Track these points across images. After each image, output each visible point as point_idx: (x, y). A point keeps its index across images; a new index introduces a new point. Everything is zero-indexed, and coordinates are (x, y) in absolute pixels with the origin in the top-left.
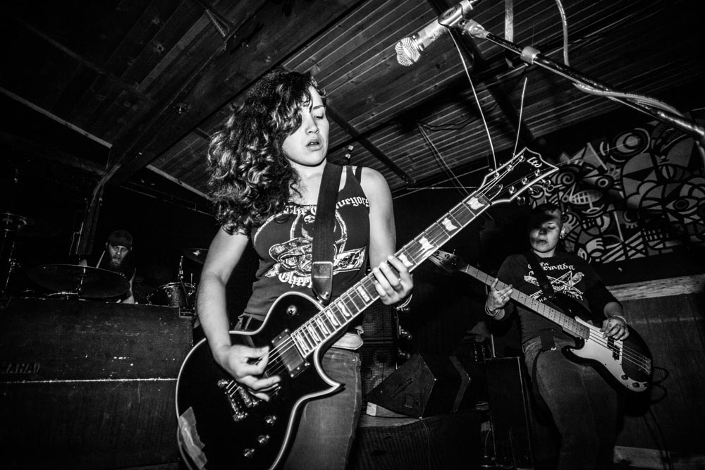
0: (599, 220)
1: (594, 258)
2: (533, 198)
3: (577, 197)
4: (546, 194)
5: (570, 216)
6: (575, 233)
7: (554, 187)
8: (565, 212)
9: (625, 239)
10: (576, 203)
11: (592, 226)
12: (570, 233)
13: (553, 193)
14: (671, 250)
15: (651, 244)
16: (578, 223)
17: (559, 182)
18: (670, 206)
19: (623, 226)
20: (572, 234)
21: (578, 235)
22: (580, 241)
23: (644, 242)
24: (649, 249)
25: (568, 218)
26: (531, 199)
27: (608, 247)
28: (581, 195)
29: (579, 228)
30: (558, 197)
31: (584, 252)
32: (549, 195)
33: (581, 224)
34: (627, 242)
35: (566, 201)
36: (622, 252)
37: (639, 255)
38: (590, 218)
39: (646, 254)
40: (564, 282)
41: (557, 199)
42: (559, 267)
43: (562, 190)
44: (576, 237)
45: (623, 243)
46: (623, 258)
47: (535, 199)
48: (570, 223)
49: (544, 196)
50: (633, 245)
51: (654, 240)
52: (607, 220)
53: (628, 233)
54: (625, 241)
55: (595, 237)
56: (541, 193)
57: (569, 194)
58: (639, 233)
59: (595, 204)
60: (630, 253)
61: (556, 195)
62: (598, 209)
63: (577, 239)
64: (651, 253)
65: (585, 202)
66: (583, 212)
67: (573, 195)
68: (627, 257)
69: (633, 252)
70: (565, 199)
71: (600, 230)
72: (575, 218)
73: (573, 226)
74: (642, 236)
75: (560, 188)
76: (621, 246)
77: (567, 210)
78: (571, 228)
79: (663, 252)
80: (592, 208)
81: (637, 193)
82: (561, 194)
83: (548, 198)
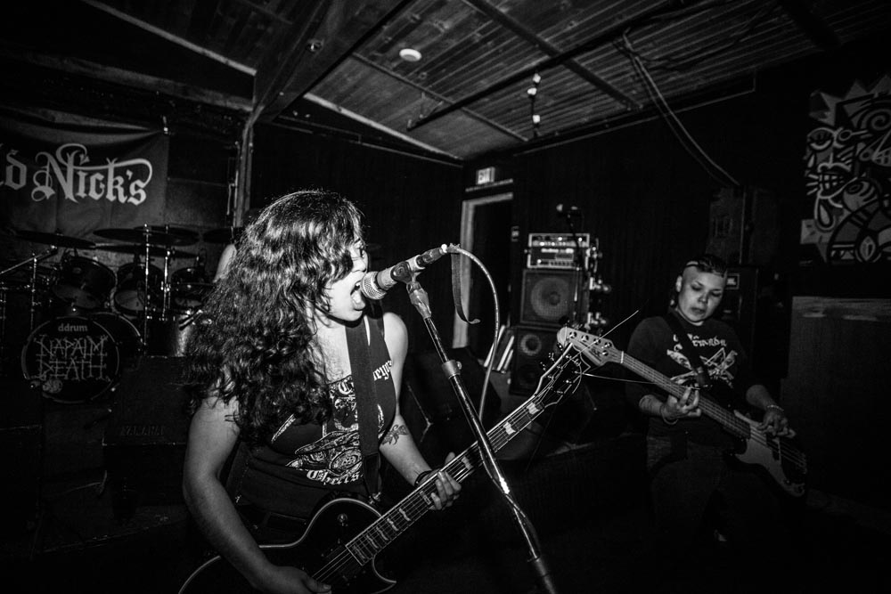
1: (886, 254)
2: (812, 149)
3: (887, 153)
4: (835, 144)
5: (866, 185)
6: (866, 213)
7: (853, 134)
8: (859, 176)
10: (882, 163)
12: (857, 211)
13: (847, 144)
16: (875, 197)
17: (863, 126)
20: (860, 214)
21: (870, 216)
22: (871, 226)
25: (862, 186)
26: (808, 150)
29: (876, 205)
30: (855, 150)
31: (872, 243)
32: (840, 146)
33: (881, 199)
35: (866, 159)
40: (716, 364)
41: (851, 155)
42: (710, 343)
43: (864, 140)
44: (865, 218)
47: (815, 152)
48: (862, 195)
49: (831, 148)
56: (828, 143)
57: (874, 149)
61: (852, 148)
63: (866, 223)
67: (881, 150)
70: (866, 155)
72: (873, 189)
73: (865, 200)
75: (862, 137)
77: (864, 175)
78: (862, 204)
82: (861, 146)
83: (836, 151)
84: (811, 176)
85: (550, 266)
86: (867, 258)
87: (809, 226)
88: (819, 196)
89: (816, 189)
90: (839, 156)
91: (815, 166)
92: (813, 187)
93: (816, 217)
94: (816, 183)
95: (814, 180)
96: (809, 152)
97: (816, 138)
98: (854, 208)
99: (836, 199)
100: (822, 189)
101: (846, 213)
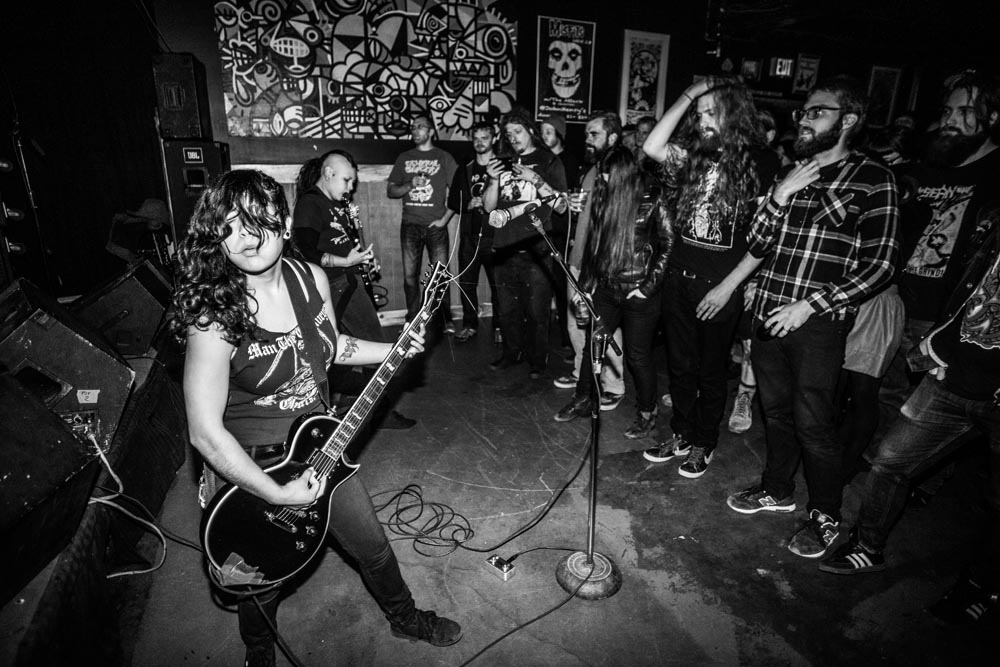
0: (301, 83)
1: (292, 129)
2: (221, 22)
3: (280, 43)
4: (240, 22)
5: (270, 67)
6: (273, 93)
7: (253, 17)
8: (263, 59)
9: (326, 114)
10: (278, 51)
11: (293, 89)
12: (267, 90)
13: (250, 26)
14: (362, 137)
15: (348, 125)
16: (278, 80)
17: (260, 12)
18: (370, 89)
19: (325, 98)
20: (269, 93)
21: (276, 96)
22: (278, 105)
23: (343, 123)
24: (345, 131)
25: (267, 68)
26: (217, 23)
27: (307, 120)
28: (285, 43)
29: (279, 87)
30: (256, 33)
31: (280, 119)
32: (245, 27)
33: (281, 83)
34: (326, 118)
35: (267, 44)
36: (320, 128)
37: (335, 136)
38: (293, 79)
39: (342, 135)
41: (254, 37)
43: (263, 26)
44: (273, 97)
45: (322, 119)
46: (320, 136)
47: (225, 26)
48: (268, 77)
49: (237, 26)
50: (331, 123)
51: (350, 122)
52: (310, 86)
53: (329, 108)
54: (325, 116)
55: (295, 103)
56: (234, 19)
57: (271, 35)
58: (339, 111)
59: (301, 61)
60: (327, 132)
61: (254, 31)
62: (303, 68)
63: (274, 101)
64: (347, 135)
65: (289, 55)
66: (286, 67)
67: (277, 38)
68: (324, 136)
69: (330, 130)
70: (266, 41)
71: (301, 97)
72: (275, 73)
73: (271, 81)
74: (340, 115)
75: (261, 23)
76: (320, 121)
77: (267, 58)
78: (270, 84)
79: (357, 137)
80: (296, 65)
81: (344, 63)
82: (261, 31)
83: (243, 31)
84: (224, 49)
86: (279, 132)
87: (231, 99)
88: (235, 72)
89: (231, 64)
90: (245, 36)
91: (227, 41)
92: (227, 62)
93: (235, 91)
94: (230, 58)
95: (228, 55)
96: (219, 25)
97: (223, 12)
98: (265, 88)
99: (250, 76)
100: (236, 65)
101: (259, 91)
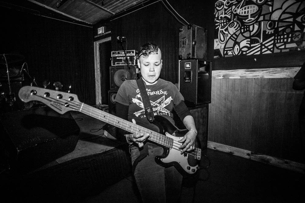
0: (251, 27)
1: (243, 52)
2: (217, 9)
3: (242, 10)
5: (236, 23)
6: (236, 35)
7: (231, 2)
8: (233, 20)
9: (264, 41)
10: (241, 14)
11: (247, 31)
12: (233, 35)
13: (229, 6)
14: (288, 50)
15: (278, 45)
16: (239, 28)
18: (299, 19)
19: (264, 32)
20: (234, 36)
21: (237, 36)
22: (238, 41)
23: (274, 44)
24: (275, 48)
25: (234, 24)
26: (215, 10)
27: (252, 45)
28: (245, 9)
29: (239, 32)
30: (231, 9)
31: (238, 47)
32: (226, 8)
33: (241, 29)
34: (263, 43)
35: (235, 13)
36: (259, 49)
37: (269, 52)
38: (247, 25)
39: (273, 51)
40: (158, 105)
41: (230, 11)
42: (158, 93)
43: (235, 5)
44: (236, 37)
45: (261, 44)
46: (259, 53)
47: (218, 10)
48: (234, 28)
49: (223, 9)
50: (266, 45)
51: (280, 42)
52: (256, 27)
53: (266, 37)
54: (263, 42)
55: (247, 38)
56: (222, 6)
57: (238, 8)
58: (273, 38)
59: (252, 16)
60: (263, 50)
61: (230, 8)
62: (253, 19)
63: (236, 39)
64: (276, 51)
65: (246, 14)
66: (244, 21)
67: (241, 8)
68: (261, 53)
69: (266, 49)
70: (235, 11)
71: (250, 34)
72: (238, 25)
73: (236, 30)
74: (274, 40)
75: (234, 3)
76: (260, 45)
77: (235, 19)
78: (235, 31)
79: (283, 51)
80: (250, 18)
81: (281, 8)
82: (234, 7)
83: (225, 10)
84: (217, 21)
85: (120, 65)
86: (236, 54)
87: (217, 42)
88: (220, 29)
89: (219, 26)
90: (226, 12)
91: (218, 17)
92: (217, 26)
93: (219, 38)
94: (219, 24)
95: (218, 23)
96: (216, 11)
97: (218, 5)
98: (232, 34)
99: (226, 30)
100: (221, 26)
101: (229, 36)
